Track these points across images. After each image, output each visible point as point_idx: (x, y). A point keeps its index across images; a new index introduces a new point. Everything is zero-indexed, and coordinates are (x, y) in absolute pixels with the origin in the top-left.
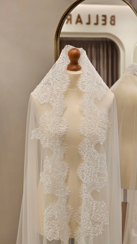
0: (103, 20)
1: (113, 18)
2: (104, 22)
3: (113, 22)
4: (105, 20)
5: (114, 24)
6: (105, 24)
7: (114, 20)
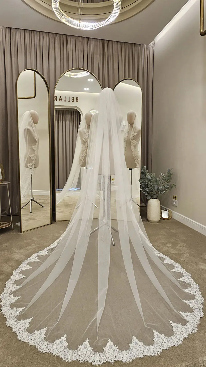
1: (77, 98)
3: (77, 100)
4: (73, 99)
5: (78, 102)
6: (73, 101)
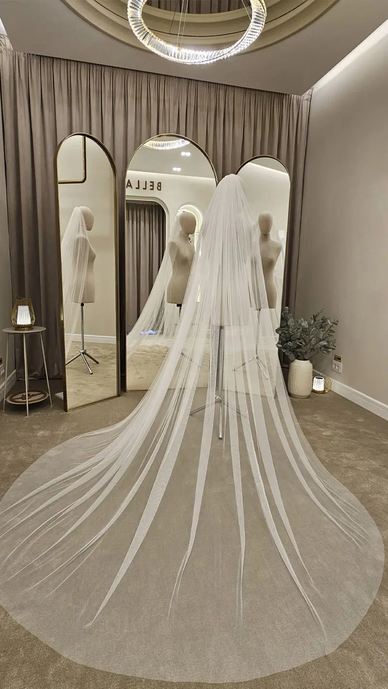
0: (151, 186)
1: (159, 184)
2: (152, 188)
4: (153, 186)
5: (160, 190)
6: (153, 189)
7: (160, 186)
